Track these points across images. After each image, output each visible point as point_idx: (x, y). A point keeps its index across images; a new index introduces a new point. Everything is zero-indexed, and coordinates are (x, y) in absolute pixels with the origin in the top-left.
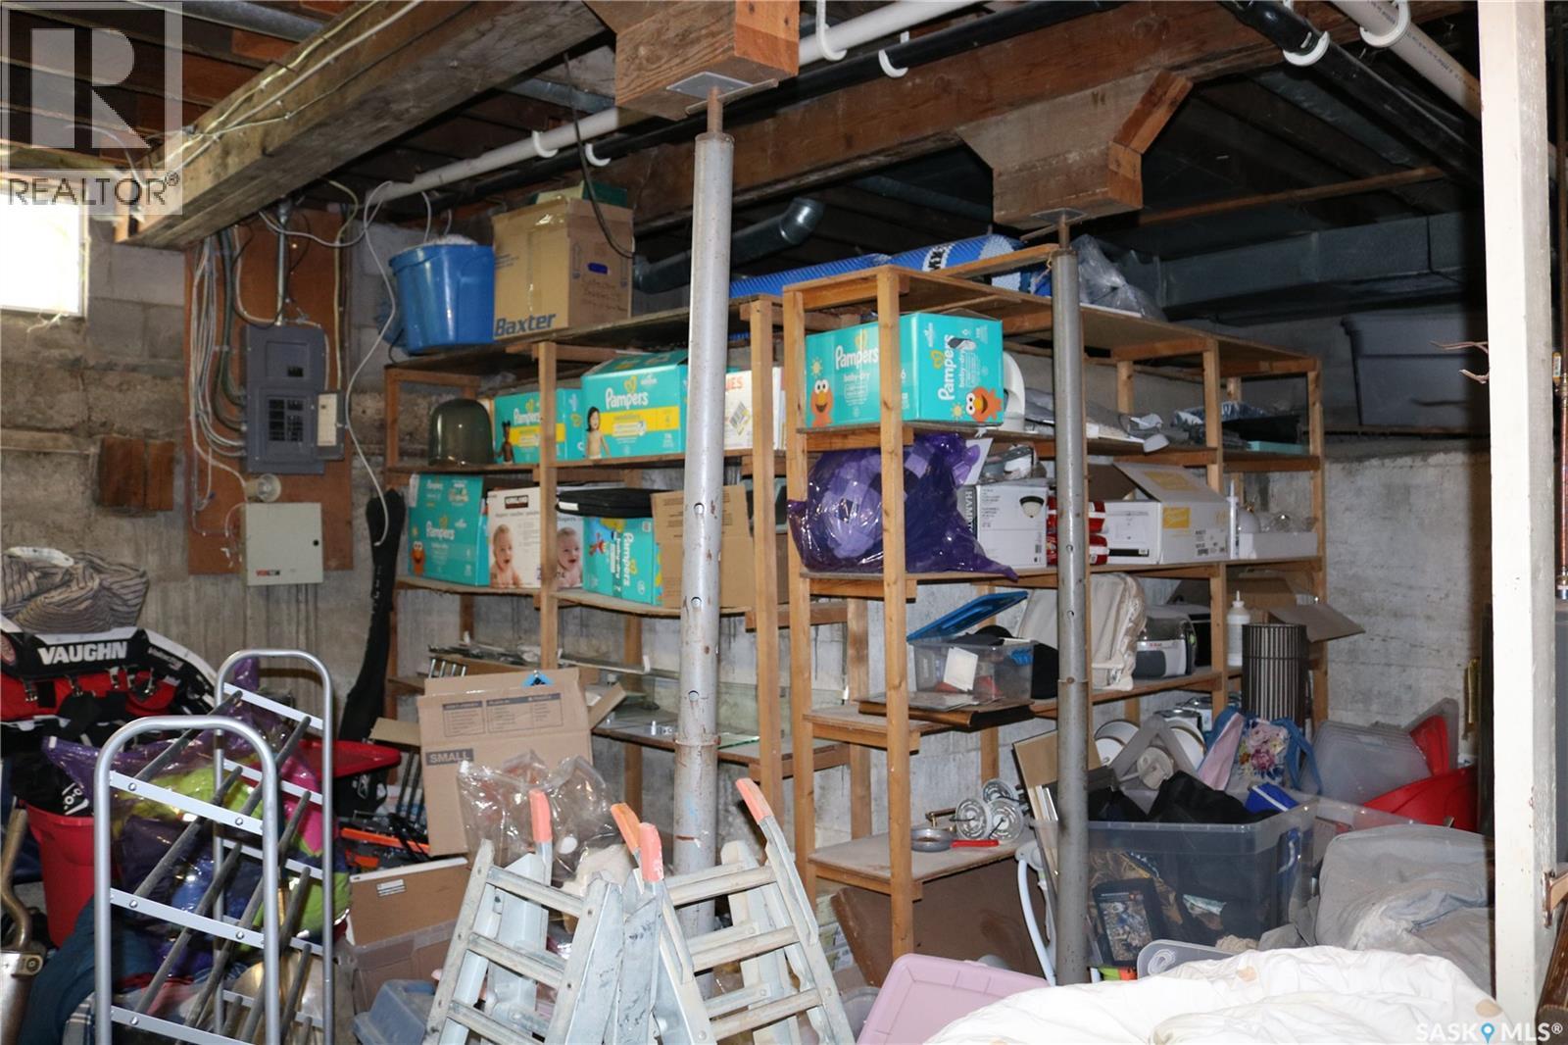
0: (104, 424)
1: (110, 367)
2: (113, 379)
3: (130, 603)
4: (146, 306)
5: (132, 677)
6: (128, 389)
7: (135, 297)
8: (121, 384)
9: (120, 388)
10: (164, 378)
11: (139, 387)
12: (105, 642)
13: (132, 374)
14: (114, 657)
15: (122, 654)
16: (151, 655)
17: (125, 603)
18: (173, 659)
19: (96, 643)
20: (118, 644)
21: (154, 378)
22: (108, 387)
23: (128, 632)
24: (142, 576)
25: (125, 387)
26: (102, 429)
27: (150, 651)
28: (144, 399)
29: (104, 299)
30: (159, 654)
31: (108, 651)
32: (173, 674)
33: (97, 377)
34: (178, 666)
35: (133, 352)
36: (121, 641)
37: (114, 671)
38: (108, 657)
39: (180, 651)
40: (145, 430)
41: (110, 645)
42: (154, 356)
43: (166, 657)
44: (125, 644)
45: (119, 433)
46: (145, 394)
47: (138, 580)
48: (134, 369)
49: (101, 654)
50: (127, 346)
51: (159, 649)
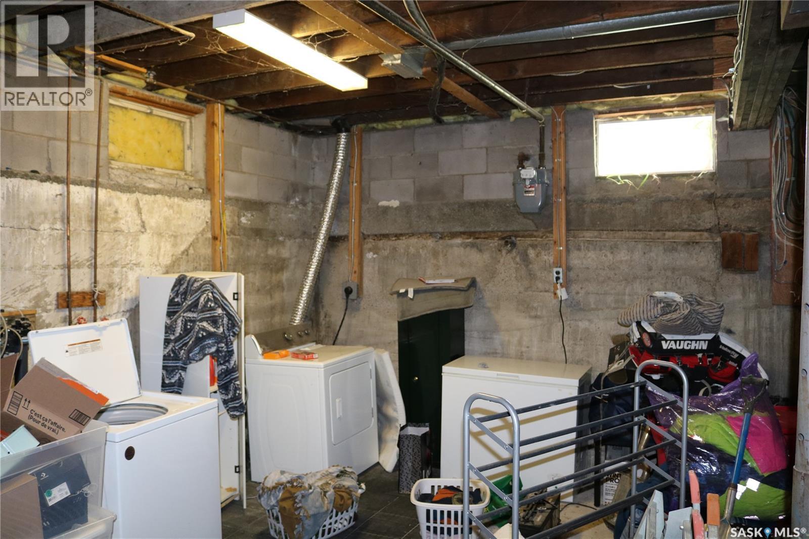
0: (726, 226)
1: (729, 196)
2: (730, 202)
3: (713, 321)
4: (748, 162)
5: (710, 359)
6: (739, 207)
7: (742, 157)
8: (734, 205)
9: (734, 206)
10: (759, 199)
11: (745, 205)
12: (696, 341)
13: (741, 199)
14: (700, 348)
15: (705, 347)
16: (721, 349)
17: (710, 321)
18: (733, 353)
19: (691, 340)
20: (703, 342)
21: (753, 199)
22: (727, 207)
23: (710, 336)
24: (720, 308)
25: (737, 206)
26: (726, 229)
27: (721, 347)
28: (747, 211)
29: (726, 161)
30: (726, 349)
31: (697, 345)
32: (733, 360)
33: (722, 202)
34: (736, 356)
35: (742, 186)
36: (705, 340)
37: (700, 355)
38: (697, 348)
39: (738, 348)
40: (748, 227)
41: (700, 341)
42: (754, 187)
43: (729, 351)
44: (707, 342)
45: (734, 230)
46: (748, 208)
47: (718, 310)
48: (742, 196)
49: (693, 346)
50: (738, 184)
51: (726, 346)
